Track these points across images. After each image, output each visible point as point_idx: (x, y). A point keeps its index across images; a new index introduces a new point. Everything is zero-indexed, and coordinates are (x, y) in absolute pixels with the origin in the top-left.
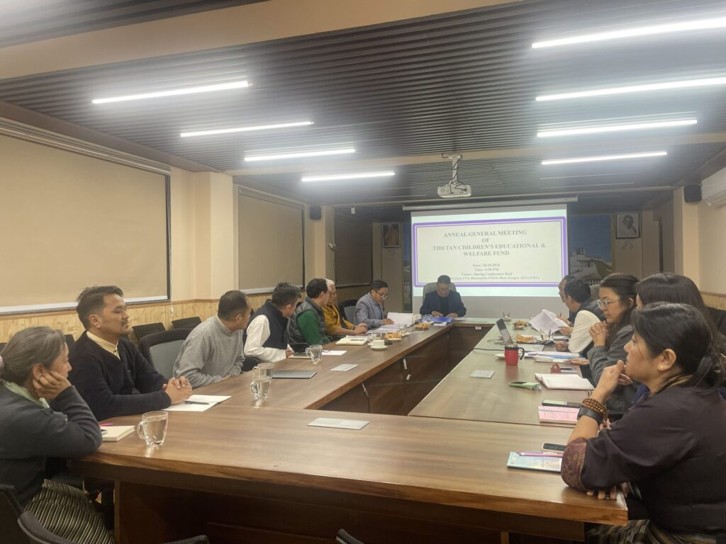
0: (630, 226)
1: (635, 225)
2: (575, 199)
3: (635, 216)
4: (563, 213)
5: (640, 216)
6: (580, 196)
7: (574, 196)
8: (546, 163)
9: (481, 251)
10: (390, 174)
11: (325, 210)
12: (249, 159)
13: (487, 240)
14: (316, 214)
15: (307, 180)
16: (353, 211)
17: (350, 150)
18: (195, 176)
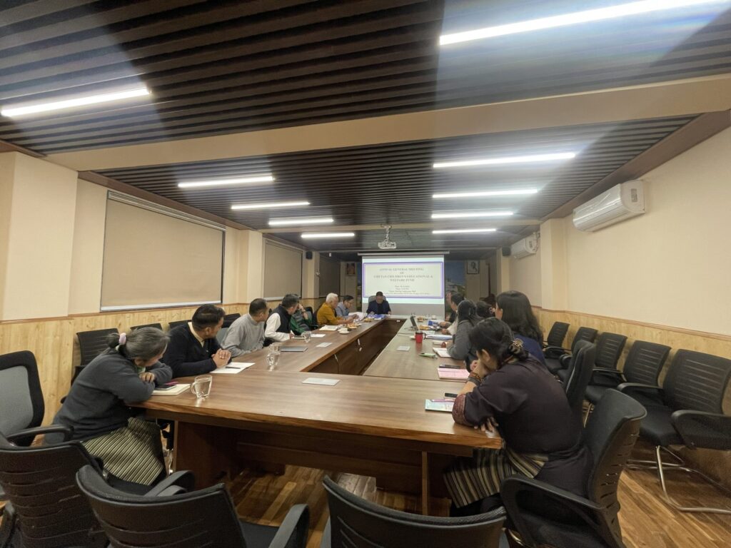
0: (474, 267)
1: (477, 267)
2: (448, 253)
3: (476, 262)
4: (442, 259)
5: (479, 263)
6: (451, 251)
7: (447, 251)
8: (435, 232)
9: (399, 278)
10: (352, 235)
11: (315, 254)
12: (272, 223)
13: (403, 273)
14: (309, 256)
15: (305, 236)
16: (330, 255)
17: (330, 220)
18: (240, 232)
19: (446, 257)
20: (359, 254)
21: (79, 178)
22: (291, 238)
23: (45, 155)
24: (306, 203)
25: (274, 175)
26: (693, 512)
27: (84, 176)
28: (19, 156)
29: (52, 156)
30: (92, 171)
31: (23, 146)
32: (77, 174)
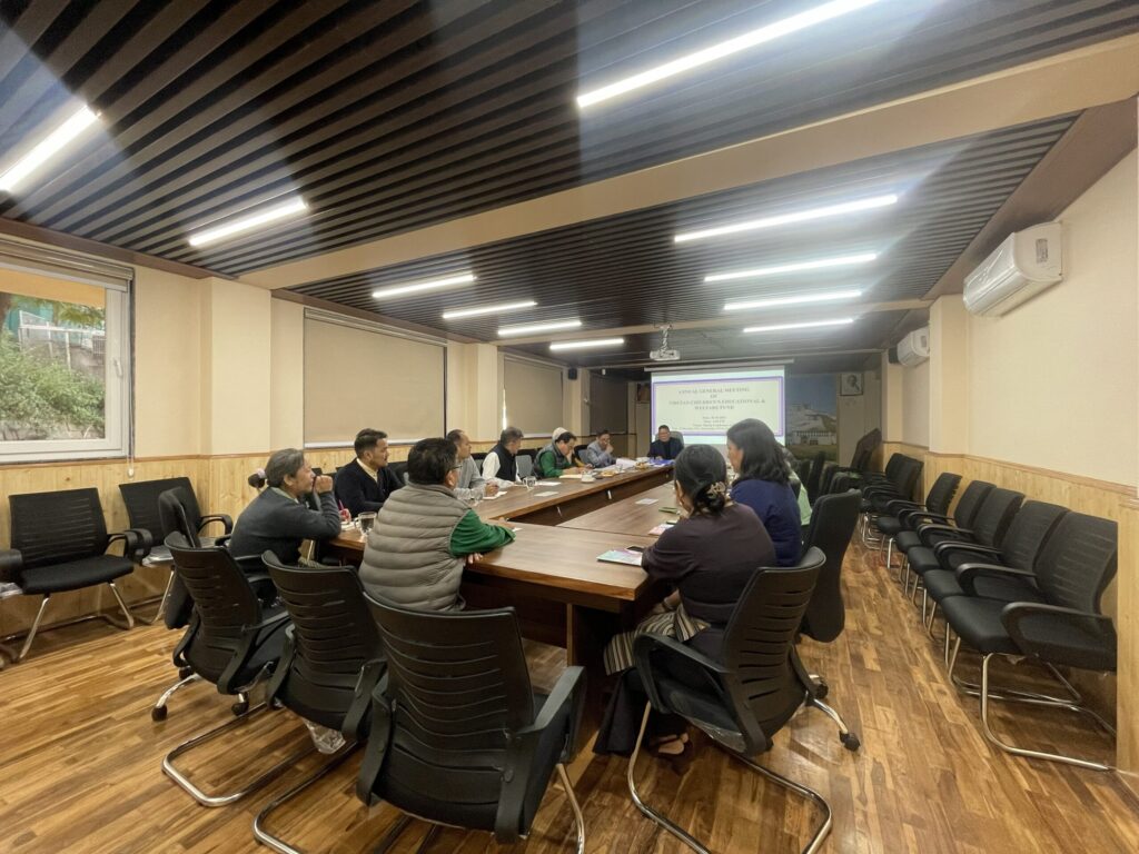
0: (854, 384)
1: (859, 384)
2: (792, 361)
3: (858, 376)
4: (781, 373)
6: (796, 358)
7: (790, 358)
8: (746, 330)
9: (709, 405)
10: (620, 341)
11: (580, 371)
12: (503, 332)
13: (715, 396)
14: (573, 375)
15: (555, 347)
16: (604, 372)
17: (576, 323)
18: (467, 345)
19: (789, 369)
20: (646, 370)
21: (273, 296)
22: (535, 351)
23: (237, 277)
24: (530, 304)
25: (474, 273)
26: (1026, 757)
27: (277, 294)
28: (215, 281)
29: (243, 277)
30: (284, 289)
31: (218, 270)
32: (270, 293)
